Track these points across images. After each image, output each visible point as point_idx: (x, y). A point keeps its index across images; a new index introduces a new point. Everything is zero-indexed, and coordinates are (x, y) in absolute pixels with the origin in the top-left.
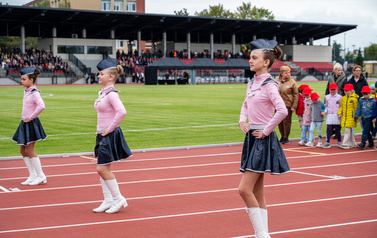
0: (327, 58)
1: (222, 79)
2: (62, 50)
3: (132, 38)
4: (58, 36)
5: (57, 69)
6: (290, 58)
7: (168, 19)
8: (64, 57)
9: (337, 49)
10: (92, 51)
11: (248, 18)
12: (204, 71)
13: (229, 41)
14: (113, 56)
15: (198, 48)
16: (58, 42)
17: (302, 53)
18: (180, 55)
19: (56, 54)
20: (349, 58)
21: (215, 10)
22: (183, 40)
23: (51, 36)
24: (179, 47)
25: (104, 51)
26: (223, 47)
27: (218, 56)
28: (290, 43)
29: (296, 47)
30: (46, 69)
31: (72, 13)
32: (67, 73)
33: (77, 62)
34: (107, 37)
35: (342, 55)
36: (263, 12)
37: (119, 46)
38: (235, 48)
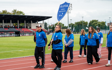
1: (7, 35)
6: (30, 28)
9: (46, 24)
11: (16, 14)
13: (9, 22)
17: (34, 26)
20: (50, 27)
21: (4, 12)
26: (7, 24)
27: (6, 27)
28: (30, 23)
29: (32, 24)
35: (48, 26)
36: (21, 12)
38: (11, 25)
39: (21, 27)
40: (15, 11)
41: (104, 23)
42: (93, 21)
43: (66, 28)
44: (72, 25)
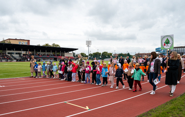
0: (72, 56)
2: (9, 53)
3: (26, 51)
4: (8, 50)
5: (8, 58)
6: (64, 56)
7: (35, 46)
8: (9, 55)
9: (74, 54)
10: (16, 54)
11: (54, 47)
12: (44, 59)
13: (50, 52)
14: (22, 55)
15: (43, 53)
16: (7, 51)
17: (66, 55)
18: (38, 55)
19: (7, 54)
20: (77, 56)
21: (46, 45)
22: (39, 51)
23: (6, 50)
24: (38, 53)
25: (20, 54)
26: (49, 53)
27: (48, 55)
29: (65, 53)
30: (4, 58)
31: (11, 44)
32: (10, 59)
33: (13, 56)
34: (21, 50)
36: (58, 45)
37: (23, 52)
38: (51, 53)
39: (58, 55)
40: (54, 44)
41: (111, 54)
42: (104, 52)
43: (87, 56)
44: (91, 55)
